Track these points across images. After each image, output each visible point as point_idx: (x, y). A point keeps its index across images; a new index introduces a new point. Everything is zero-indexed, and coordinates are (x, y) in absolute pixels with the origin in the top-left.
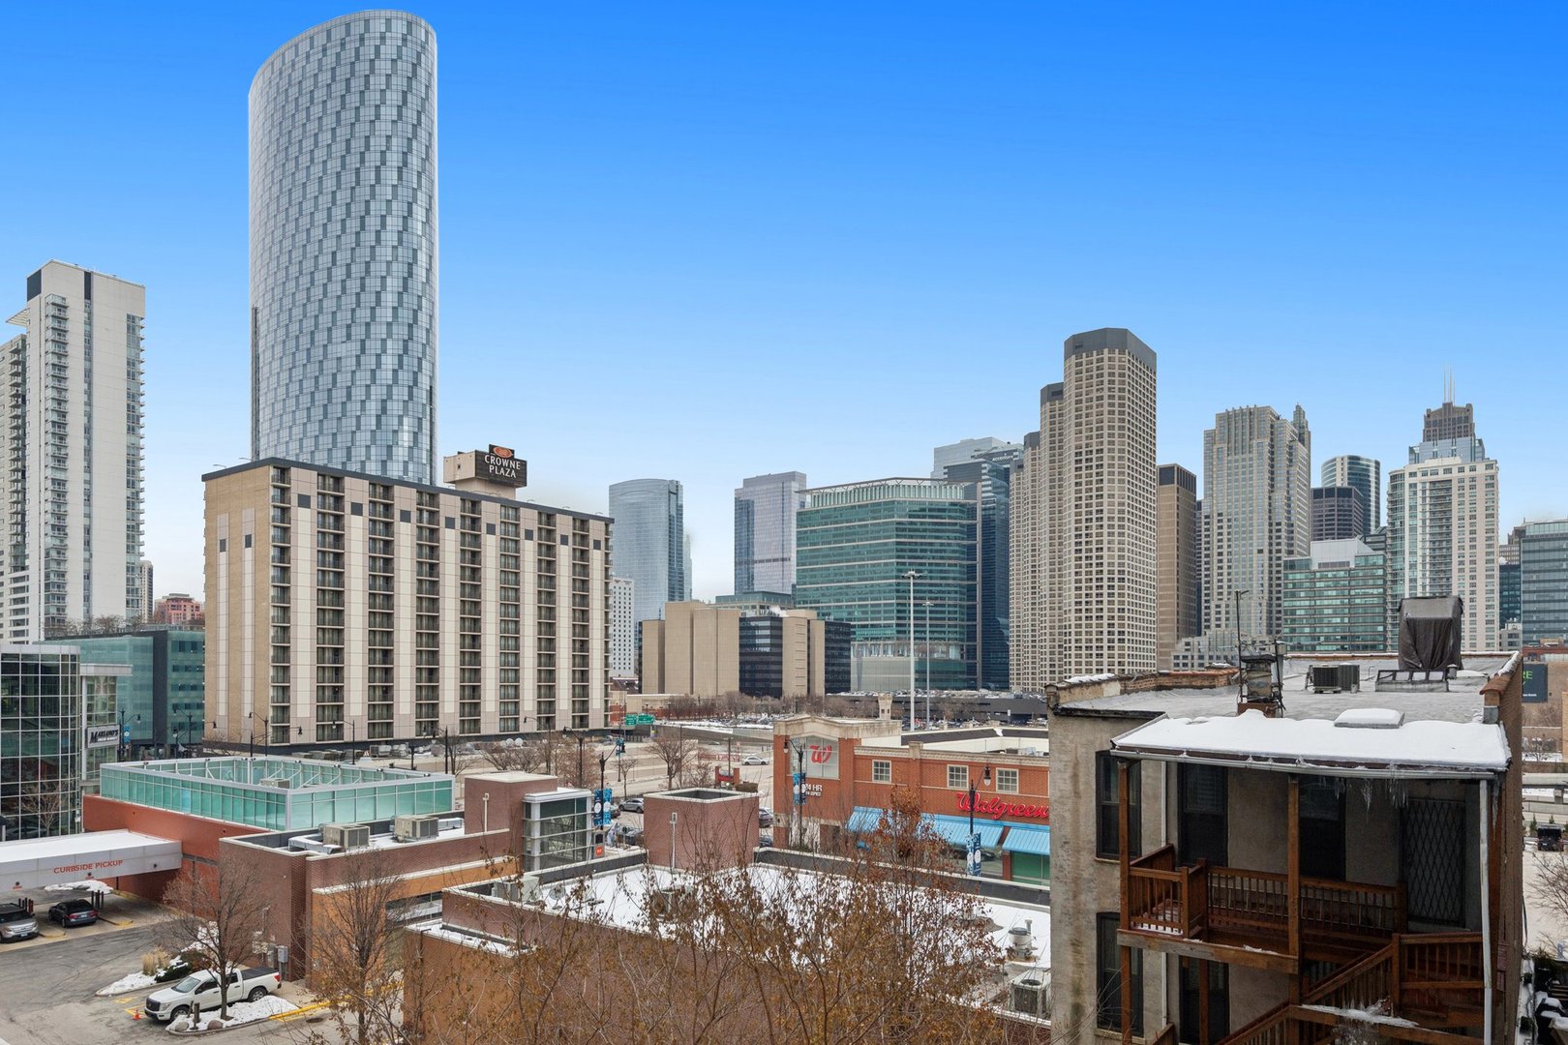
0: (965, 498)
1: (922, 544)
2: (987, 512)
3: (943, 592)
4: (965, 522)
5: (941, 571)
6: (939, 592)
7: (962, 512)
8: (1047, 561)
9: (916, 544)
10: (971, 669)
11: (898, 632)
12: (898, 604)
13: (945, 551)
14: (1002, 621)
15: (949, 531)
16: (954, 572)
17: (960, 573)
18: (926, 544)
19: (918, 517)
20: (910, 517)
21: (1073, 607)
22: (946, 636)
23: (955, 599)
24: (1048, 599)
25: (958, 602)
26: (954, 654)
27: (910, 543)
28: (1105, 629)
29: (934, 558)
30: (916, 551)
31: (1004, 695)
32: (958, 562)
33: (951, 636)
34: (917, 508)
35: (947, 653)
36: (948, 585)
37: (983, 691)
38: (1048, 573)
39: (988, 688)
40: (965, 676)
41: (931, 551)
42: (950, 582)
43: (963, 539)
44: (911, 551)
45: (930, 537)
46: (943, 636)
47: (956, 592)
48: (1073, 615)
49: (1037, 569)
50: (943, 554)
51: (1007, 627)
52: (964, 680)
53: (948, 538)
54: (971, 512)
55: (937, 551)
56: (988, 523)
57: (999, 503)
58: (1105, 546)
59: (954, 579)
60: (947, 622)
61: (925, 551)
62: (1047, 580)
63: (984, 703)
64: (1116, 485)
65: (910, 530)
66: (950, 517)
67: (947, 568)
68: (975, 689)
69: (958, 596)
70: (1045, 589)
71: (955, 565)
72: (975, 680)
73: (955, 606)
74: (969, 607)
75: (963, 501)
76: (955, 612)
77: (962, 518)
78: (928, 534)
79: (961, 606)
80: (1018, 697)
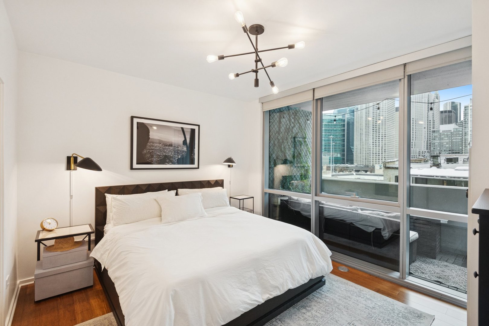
0: (343, 117)
1: (331, 129)
2: (348, 121)
3: (337, 141)
4: (342, 123)
5: (336, 136)
6: (335, 141)
7: (341, 121)
8: (365, 132)
9: (329, 129)
10: (343, 159)
11: (325, 150)
12: (325, 144)
13: (337, 131)
14: (352, 147)
15: (338, 126)
16: (339, 135)
17: (341, 136)
18: (332, 129)
19: (330, 122)
20: (328, 123)
21: (372, 144)
22: (337, 151)
23: (340, 142)
24: (365, 142)
25: (340, 143)
26: (339, 156)
27: (328, 129)
28: (381, 149)
29: (334, 132)
30: (329, 131)
31: (352, 165)
32: (340, 133)
33: (338, 151)
34: (330, 120)
35: (337, 155)
36: (338, 139)
37: (347, 165)
38: (365, 135)
39: (348, 164)
40: (342, 161)
41: (333, 131)
42: (338, 138)
43: (342, 127)
44: (328, 131)
45: (333, 127)
46: (336, 151)
47: (340, 140)
48: (372, 146)
49: (362, 134)
50: (336, 131)
51: (353, 149)
52: (341, 162)
53: (338, 127)
54: (344, 121)
55: (335, 131)
56: (348, 123)
57: (351, 118)
58: (381, 128)
59: (339, 137)
60: (337, 148)
61: (332, 131)
62: (365, 137)
63: (347, 167)
64: (384, 113)
65: (328, 126)
66: (338, 122)
67: (337, 135)
68: (344, 164)
69: (340, 141)
70: (364, 139)
71: (340, 134)
72: (344, 162)
73: (339, 144)
74: (343, 144)
75: (342, 118)
76: (339, 145)
77: (341, 122)
78: (333, 126)
79: (341, 144)
80: (356, 166)
